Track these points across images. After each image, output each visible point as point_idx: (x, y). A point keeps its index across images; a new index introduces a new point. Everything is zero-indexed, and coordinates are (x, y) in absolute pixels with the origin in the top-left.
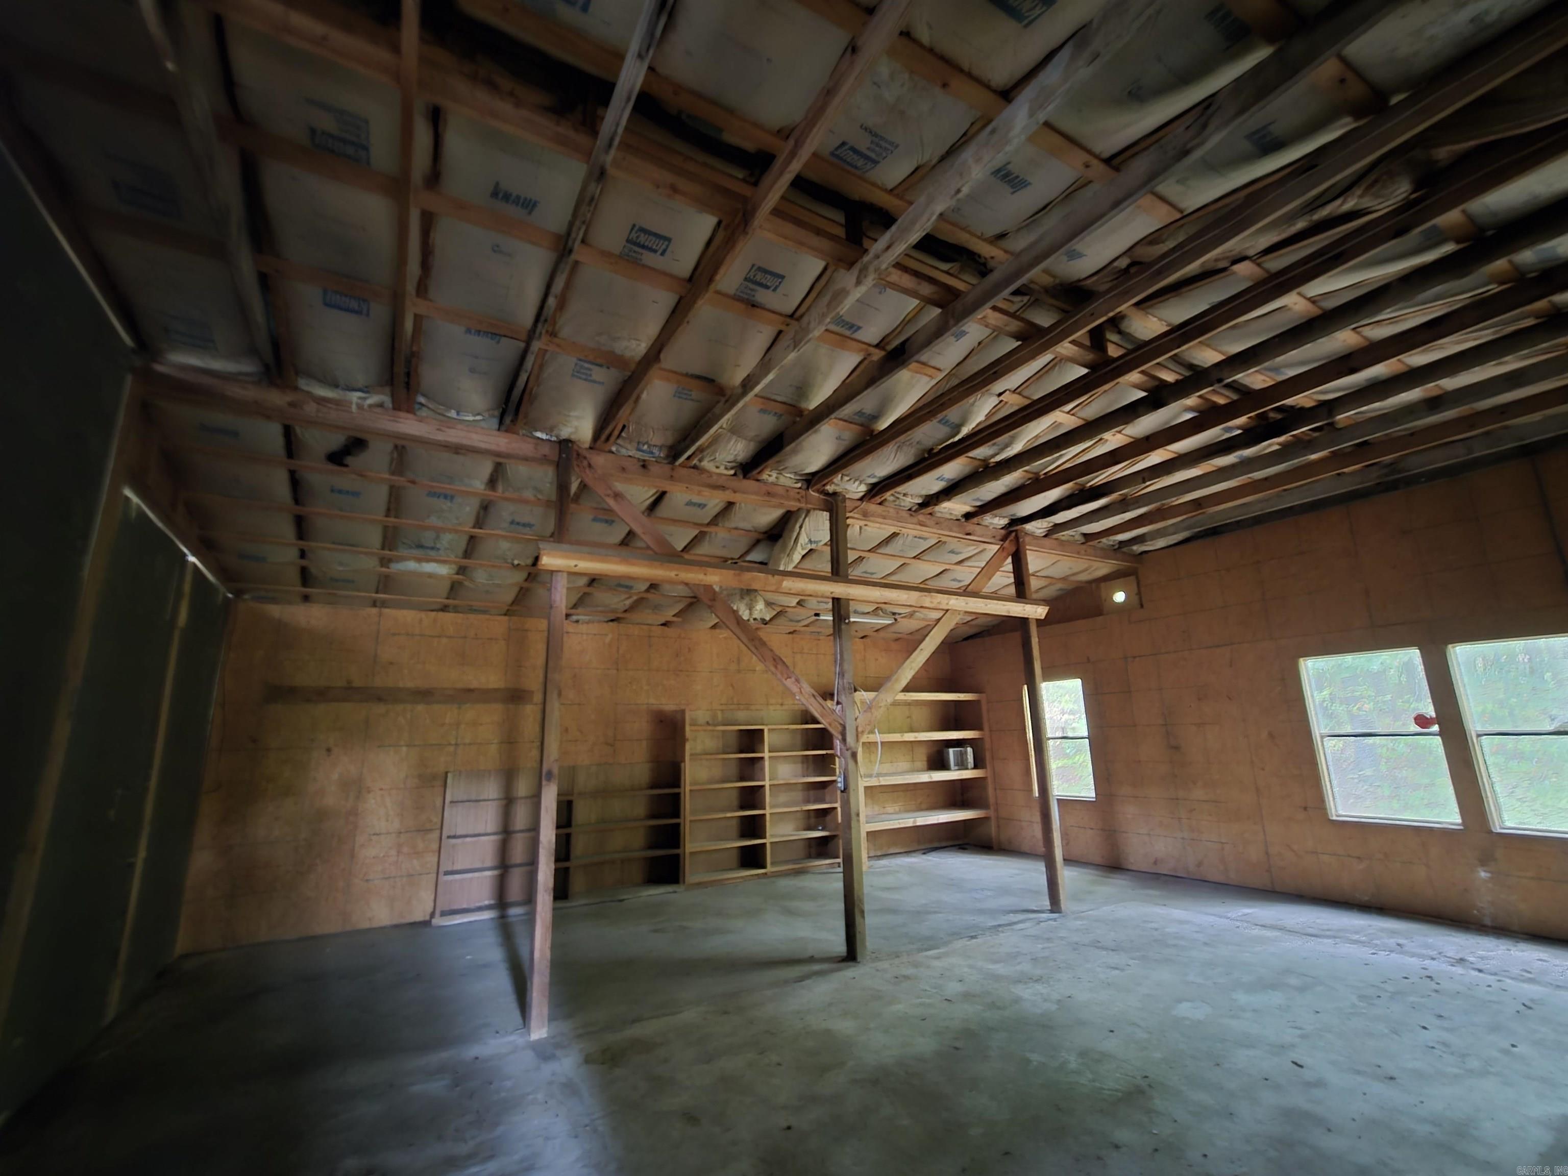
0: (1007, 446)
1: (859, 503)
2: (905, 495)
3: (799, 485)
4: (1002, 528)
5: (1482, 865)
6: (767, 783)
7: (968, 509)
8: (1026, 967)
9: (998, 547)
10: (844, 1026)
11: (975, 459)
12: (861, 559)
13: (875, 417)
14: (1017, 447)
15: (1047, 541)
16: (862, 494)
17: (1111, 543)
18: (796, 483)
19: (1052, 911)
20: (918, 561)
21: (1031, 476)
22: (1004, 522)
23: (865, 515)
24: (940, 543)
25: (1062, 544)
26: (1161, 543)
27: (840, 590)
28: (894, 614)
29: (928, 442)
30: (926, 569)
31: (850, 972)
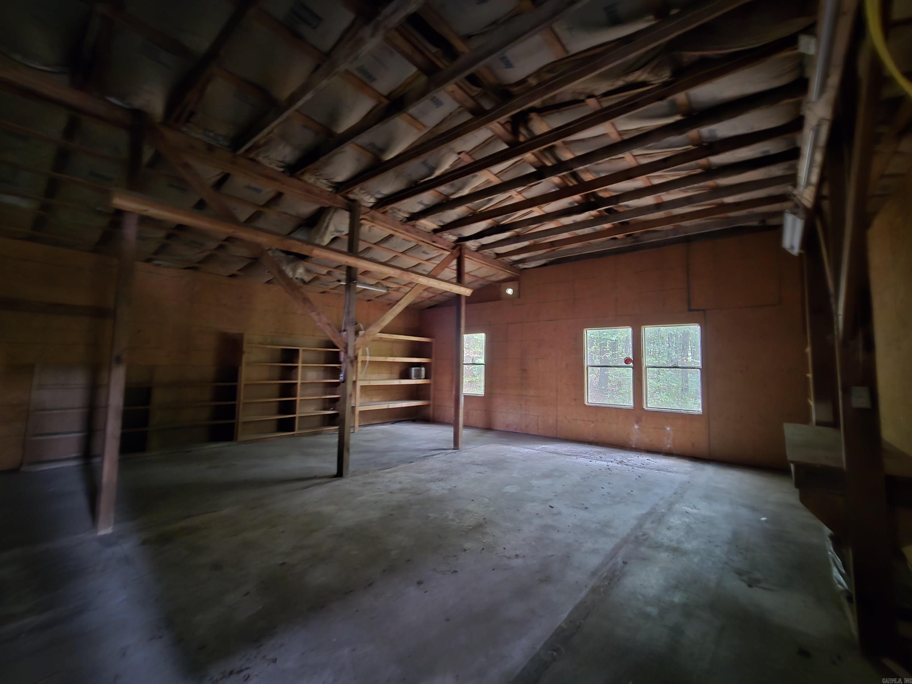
0: (460, 189)
1: (368, 210)
2: (399, 210)
3: (330, 190)
4: (453, 242)
5: (637, 423)
6: (299, 381)
7: (435, 226)
8: (436, 475)
9: (448, 253)
10: (328, 509)
11: (441, 194)
12: (368, 249)
13: (383, 150)
14: (466, 192)
15: (476, 254)
16: (371, 204)
17: (510, 261)
18: (328, 188)
19: (454, 449)
20: (404, 255)
21: (472, 211)
22: (455, 238)
23: (373, 219)
24: (418, 246)
25: (485, 258)
26: (533, 264)
27: (352, 261)
28: (388, 287)
29: (415, 177)
30: (409, 261)
31: (338, 482)
